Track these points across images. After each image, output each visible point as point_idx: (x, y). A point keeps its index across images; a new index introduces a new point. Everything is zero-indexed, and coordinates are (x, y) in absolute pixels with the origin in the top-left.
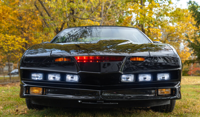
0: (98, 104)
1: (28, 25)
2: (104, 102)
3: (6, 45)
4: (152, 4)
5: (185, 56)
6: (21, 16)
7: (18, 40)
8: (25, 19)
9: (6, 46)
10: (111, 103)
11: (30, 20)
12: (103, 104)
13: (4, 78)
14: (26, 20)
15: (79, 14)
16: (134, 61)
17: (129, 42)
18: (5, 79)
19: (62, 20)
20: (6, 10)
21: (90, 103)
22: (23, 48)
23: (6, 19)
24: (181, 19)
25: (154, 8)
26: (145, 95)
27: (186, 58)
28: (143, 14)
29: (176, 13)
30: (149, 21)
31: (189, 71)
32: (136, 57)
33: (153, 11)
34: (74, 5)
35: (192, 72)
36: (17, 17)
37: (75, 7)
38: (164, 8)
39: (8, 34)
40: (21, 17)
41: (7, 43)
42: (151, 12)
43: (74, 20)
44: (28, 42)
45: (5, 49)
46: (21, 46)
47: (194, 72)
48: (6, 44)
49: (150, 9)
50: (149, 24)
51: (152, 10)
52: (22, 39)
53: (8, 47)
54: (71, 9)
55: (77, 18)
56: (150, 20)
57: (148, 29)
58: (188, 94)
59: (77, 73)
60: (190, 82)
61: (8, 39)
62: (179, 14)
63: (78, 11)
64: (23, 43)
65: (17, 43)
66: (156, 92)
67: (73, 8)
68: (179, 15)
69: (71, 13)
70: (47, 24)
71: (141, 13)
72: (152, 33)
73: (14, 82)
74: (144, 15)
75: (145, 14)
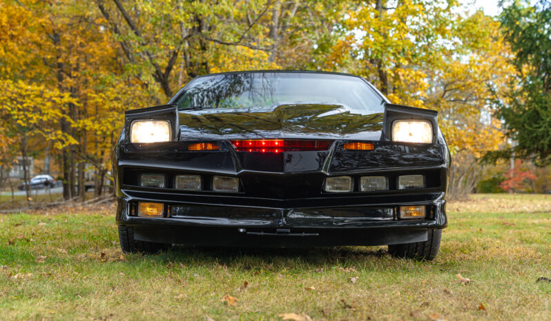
0: (280, 235)
1: (76, 57)
2: (291, 232)
3: (19, 110)
4: (404, 7)
5: (490, 142)
6: (56, 32)
7: (51, 97)
8: (69, 41)
9: (21, 113)
10: (305, 233)
11: (81, 43)
12: (290, 235)
13: (13, 197)
14: (71, 43)
15: (217, 32)
16: (352, 150)
17: (342, 111)
18: (15, 199)
19: (172, 46)
20: (18, 15)
21: (262, 233)
22: (65, 116)
23: (18, 39)
24: (480, 45)
25: (410, 17)
26: (375, 219)
27: (492, 145)
28: (382, 31)
29: (469, 29)
30: (396, 50)
31: (503, 180)
32: (356, 142)
33: (408, 23)
34: (204, 9)
35: (511, 184)
36: (47, 33)
37: (204, 13)
38: (436, 16)
39: (23, 79)
40: (56, 35)
41: (22, 103)
42: (403, 28)
43: (203, 45)
44: (78, 102)
45: (18, 119)
46: (60, 112)
47: (519, 184)
48: (19, 106)
49: (399, 20)
50: (398, 59)
51: (405, 23)
52: (62, 95)
53: (26, 116)
54: (194, 17)
55: (211, 40)
56: (401, 48)
57: (393, 70)
58: (481, 230)
59: (236, 174)
60: (503, 207)
61: (24, 93)
62: (474, 32)
63: (214, 21)
64: (66, 103)
65: (49, 104)
66: (396, 213)
67: (201, 15)
68: (476, 35)
69: (194, 28)
70: (130, 56)
71: (377, 29)
72: (405, 81)
73: (42, 209)
74: (385, 36)
75: (387, 32)
